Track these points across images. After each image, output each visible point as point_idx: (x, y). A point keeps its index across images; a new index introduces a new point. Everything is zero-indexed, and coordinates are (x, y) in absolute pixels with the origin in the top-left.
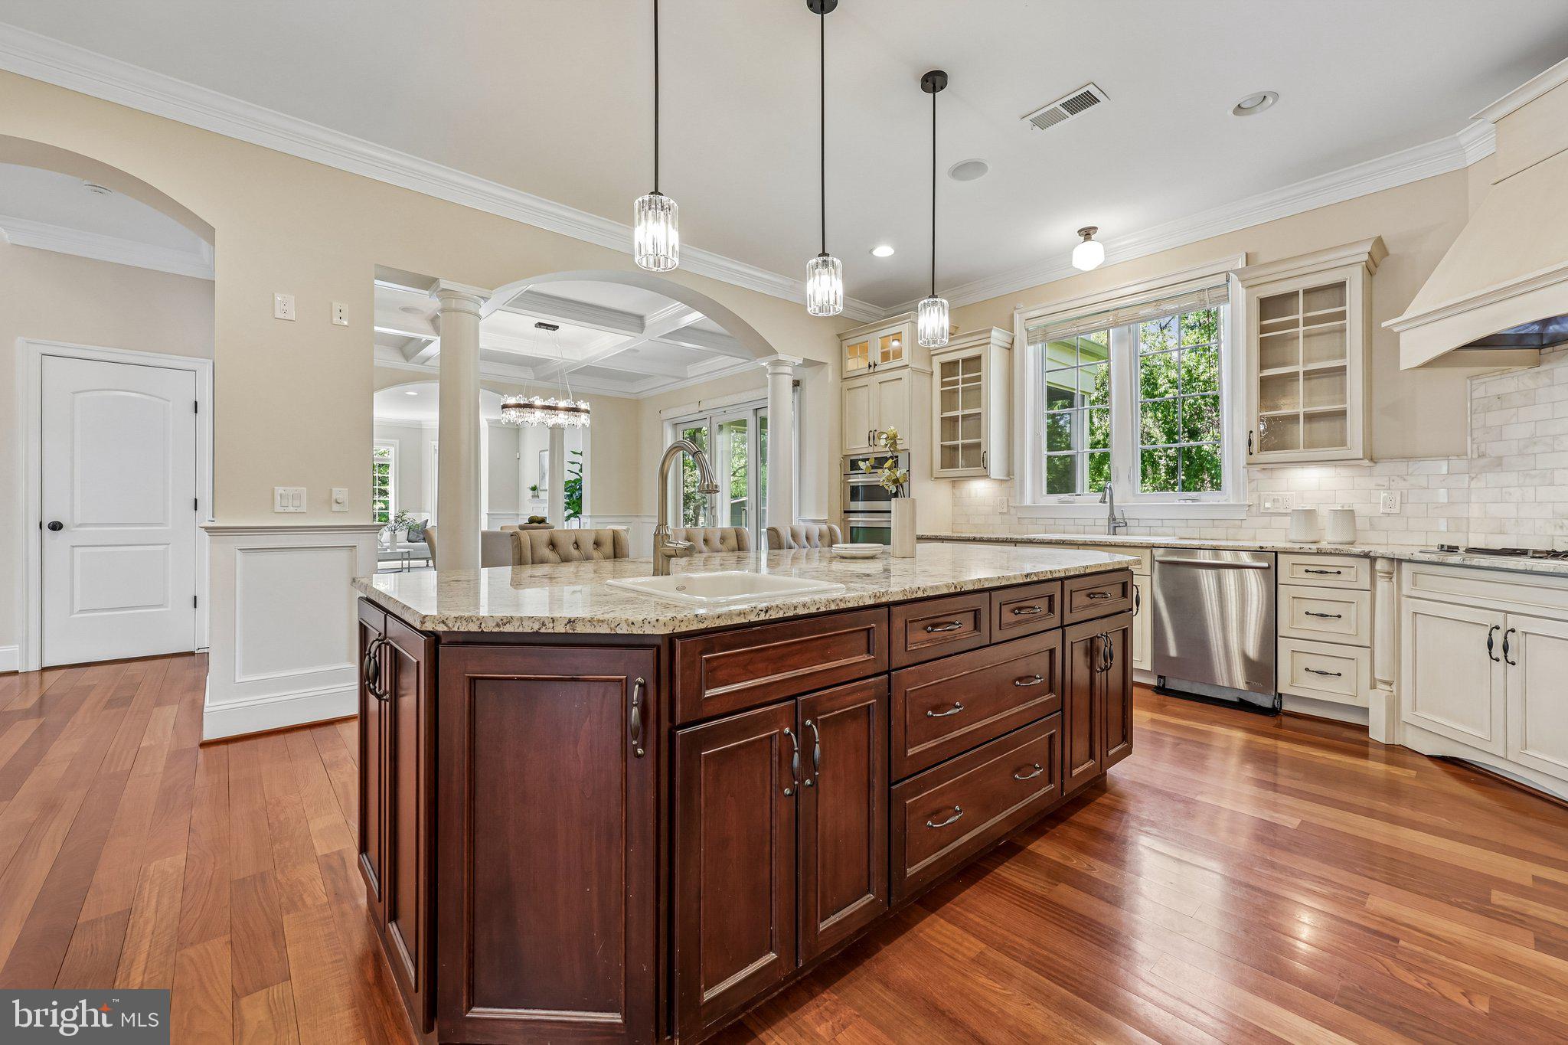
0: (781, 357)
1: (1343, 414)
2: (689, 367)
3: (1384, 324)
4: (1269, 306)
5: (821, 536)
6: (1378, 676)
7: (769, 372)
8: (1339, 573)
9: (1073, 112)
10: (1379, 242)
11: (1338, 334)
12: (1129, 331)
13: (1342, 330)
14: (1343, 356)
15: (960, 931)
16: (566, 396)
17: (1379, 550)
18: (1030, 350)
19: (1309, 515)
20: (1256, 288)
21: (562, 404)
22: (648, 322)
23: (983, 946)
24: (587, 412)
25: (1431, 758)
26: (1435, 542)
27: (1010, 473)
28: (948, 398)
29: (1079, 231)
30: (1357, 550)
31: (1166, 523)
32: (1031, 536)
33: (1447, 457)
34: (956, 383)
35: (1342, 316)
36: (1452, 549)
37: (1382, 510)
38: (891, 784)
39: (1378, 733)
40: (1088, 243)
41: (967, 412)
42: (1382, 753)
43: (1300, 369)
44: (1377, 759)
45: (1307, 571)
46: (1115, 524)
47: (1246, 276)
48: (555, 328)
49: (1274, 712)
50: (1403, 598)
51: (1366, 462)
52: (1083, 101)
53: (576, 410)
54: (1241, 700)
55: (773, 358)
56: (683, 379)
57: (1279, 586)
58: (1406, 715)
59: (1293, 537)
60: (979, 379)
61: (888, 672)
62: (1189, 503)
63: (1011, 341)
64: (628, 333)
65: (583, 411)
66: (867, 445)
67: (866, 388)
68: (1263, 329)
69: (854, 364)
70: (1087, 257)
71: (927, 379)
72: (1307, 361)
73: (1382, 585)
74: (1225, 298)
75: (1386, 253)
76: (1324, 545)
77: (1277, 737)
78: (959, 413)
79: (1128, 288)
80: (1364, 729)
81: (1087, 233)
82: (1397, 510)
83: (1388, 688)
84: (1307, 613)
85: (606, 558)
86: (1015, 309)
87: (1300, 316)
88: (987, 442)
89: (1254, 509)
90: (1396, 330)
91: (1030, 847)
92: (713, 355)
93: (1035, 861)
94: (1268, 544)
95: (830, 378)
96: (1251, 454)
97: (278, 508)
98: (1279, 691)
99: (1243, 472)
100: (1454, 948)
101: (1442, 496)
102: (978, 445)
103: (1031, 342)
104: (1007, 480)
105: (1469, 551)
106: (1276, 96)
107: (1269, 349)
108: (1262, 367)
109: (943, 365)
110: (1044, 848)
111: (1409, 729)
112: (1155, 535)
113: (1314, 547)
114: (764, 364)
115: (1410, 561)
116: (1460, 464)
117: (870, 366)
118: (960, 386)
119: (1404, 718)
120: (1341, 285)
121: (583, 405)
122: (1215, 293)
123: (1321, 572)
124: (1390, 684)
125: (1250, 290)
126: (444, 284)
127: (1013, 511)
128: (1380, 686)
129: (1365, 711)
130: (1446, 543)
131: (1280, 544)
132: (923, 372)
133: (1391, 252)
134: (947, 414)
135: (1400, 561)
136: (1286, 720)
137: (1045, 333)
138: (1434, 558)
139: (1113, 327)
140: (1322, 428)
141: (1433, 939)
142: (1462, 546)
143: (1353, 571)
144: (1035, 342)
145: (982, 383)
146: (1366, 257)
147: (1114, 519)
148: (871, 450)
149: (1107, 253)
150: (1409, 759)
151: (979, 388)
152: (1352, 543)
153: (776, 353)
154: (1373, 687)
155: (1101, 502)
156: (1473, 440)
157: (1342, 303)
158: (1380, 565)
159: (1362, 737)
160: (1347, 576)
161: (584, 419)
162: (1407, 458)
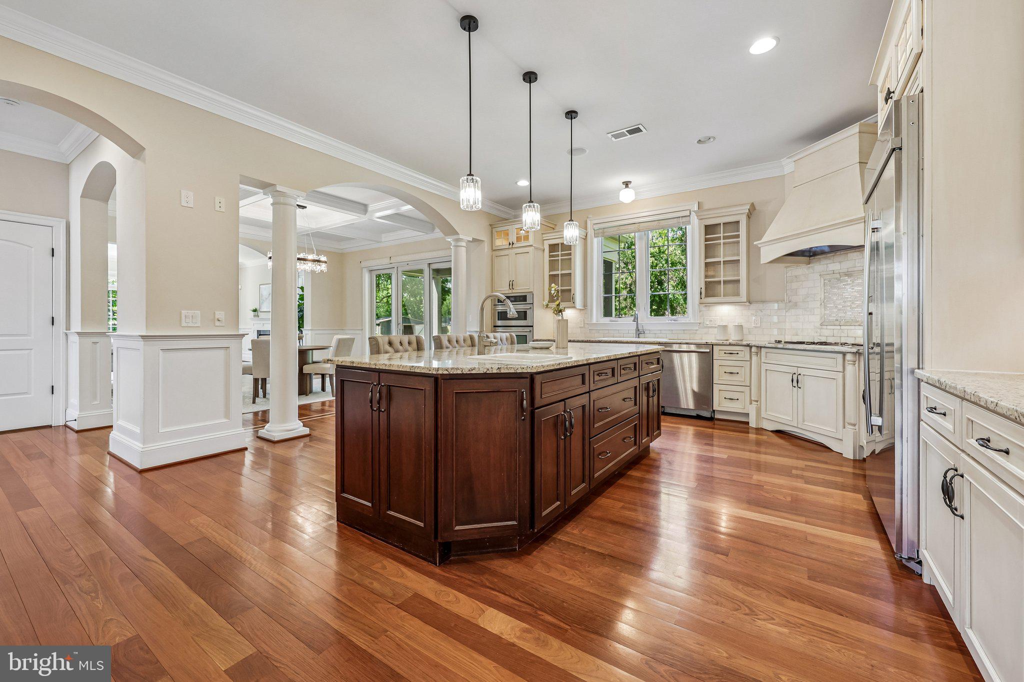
0: (461, 236)
1: (738, 281)
2: (383, 235)
3: (755, 243)
4: (709, 229)
5: (507, 339)
6: (753, 399)
7: (453, 244)
8: (738, 353)
9: (630, 134)
10: (753, 205)
11: (736, 244)
12: (645, 234)
13: (738, 242)
14: (738, 255)
15: (612, 501)
16: (311, 251)
17: (753, 343)
18: (595, 240)
19: (724, 328)
20: (703, 220)
21: (310, 257)
22: (370, 209)
23: (623, 504)
24: (326, 262)
25: (772, 431)
26: (773, 340)
27: (585, 305)
28: (553, 264)
29: (623, 183)
30: (745, 343)
31: (663, 332)
32: (600, 339)
33: (777, 301)
34: (558, 256)
35: (738, 236)
36: (779, 342)
37: (753, 325)
38: (590, 439)
39: (753, 424)
40: (627, 189)
41: (564, 272)
42: (754, 431)
43: (722, 260)
44: (753, 433)
45: (725, 353)
46: (639, 332)
47: (699, 214)
48: (304, 207)
49: (711, 419)
50: (762, 364)
51: (748, 303)
52: (636, 131)
53: (319, 261)
54: (697, 415)
55: (456, 237)
56: (378, 242)
57: (714, 360)
58: (763, 415)
59: (718, 338)
60: (570, 254)
61: (589, 392)
62: (673, 322)
63: (585, 235)
64: (355, 214)
65: (323, 262)
66: (508, 288)
67: (508, 256)
68: (706, 240)
69: (500, 242)
70: (627, 196)
71: (541, 253)
72: (724, 256)
73: (754, 358)
74: (689, 223)
75: (755, 209)
76: (731, 341)
77: (713, 428)
78: (559, 272)
79: (644, 213)
80: (748, 423)
81: (627, 184)
82: (759, 325)
83: (756, 403)
84: (725, 372)
85: (414, 350)
86: (588, 218)
87: (722, 235)
88: (575, 289)
89: (701, 325)
90: (759, 246)
91: (628, 473)
92: (401, 229)
93: (630, 477)
94: (709, 341)
95: (486, 250)
96: (701, 298)
97: (184, 324)
98: (714, 409)
99: (697, 307)
100: (781, 486)
101: (775, 319)
102: (570, 290)
103: (596, 236)
104: (583, 309)
105: (785, 342)
106: (714, 138)
107: (709, 250)
108: (706, 257)
109: (550, 246)
110: (634, 473)
111: (764, 420)
112: (657, 338)
113: (728, 342)
114: (449, 240)
115: (765, 347)
116: (782, 305)
117: (510, 244)
118: (560, 258)
119: (762, 416)
120: (738, 222)
121: (323, 258)
122: (684, 219)
123: (731, 353)
124: (757, 401)
125: (701, 221)
126: (279, 188)
127: (586, 326)
128: (754, 403)
129: (747, 415)
130: (778, 340)
131: (714, 341)
132: (540, 249)
133: (757, 209)
134: (552, 273)
135: (761, 347)
136: (716, 422)
137: (603, 233)
138: (773, 346)
139: (636, 232)
140: (730, 286)
141: (774, 485)
142: (783, 341)
143: (743, 353)
144: (598, 237)
145: (572, 257)
146: (747, 211)
147: (638, 330)
148: (510, 291)
149: (636, 194)
150: (764, 432)
151: (570, 259)
152: (742, 340)
153: (457, 234)
154: (751, 403)
155: (633, 321)
156: (787, 295)
157: (738, 231)
158: (754, 349)
159: (746, 426)
160: (741, 354)
161: (323, 267)
162: (763, 302)
